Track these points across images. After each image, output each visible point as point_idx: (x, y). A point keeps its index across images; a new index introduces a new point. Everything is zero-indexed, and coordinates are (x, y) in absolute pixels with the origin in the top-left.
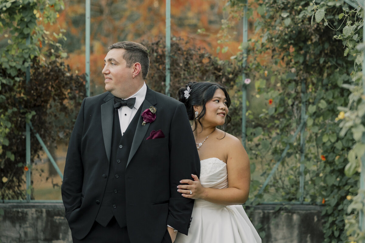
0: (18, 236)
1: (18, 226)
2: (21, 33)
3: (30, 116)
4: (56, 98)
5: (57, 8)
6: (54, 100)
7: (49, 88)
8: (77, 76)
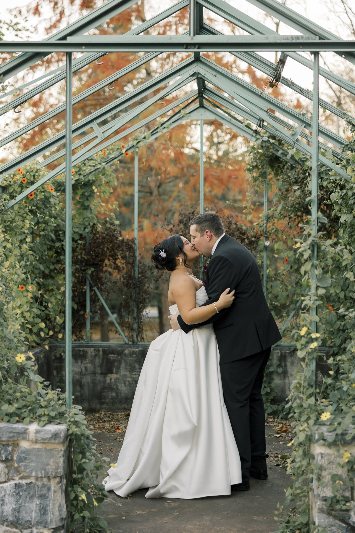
0: (80, 370)
1: (79, 361)
2: (83, 205)
3: (90, 272)
4: (111, 258)
5: (112, 184)
6: (109, 260)
7: (105, 249)
8: (128, 240)
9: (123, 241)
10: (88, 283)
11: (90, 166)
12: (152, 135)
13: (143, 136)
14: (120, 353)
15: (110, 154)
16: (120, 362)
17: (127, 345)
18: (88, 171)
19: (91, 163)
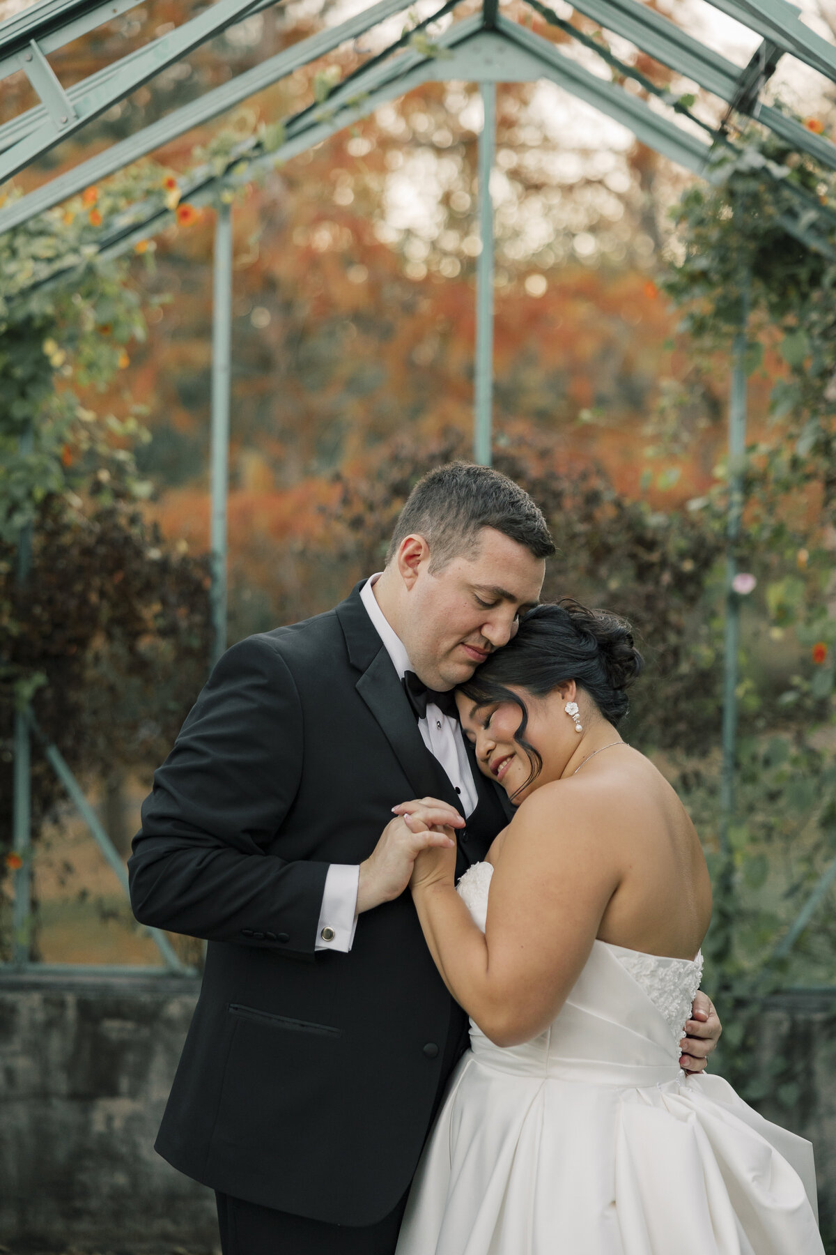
2: (5, 417)
3: (26, 690)
4: (117, 631)
5: (122, 333)
6: (110, 637)
7: (94, 598)
8: (185, 560)
9: (163, 566)
10: (21, 729)
11: (35, 258)
12: (290, 138)
13: (252, 142)
14: (148, 1016)
15: (114, 211)
16: (146, 1051)
17: (175, 984)
18: (23, 280)
19: (42, 247)
